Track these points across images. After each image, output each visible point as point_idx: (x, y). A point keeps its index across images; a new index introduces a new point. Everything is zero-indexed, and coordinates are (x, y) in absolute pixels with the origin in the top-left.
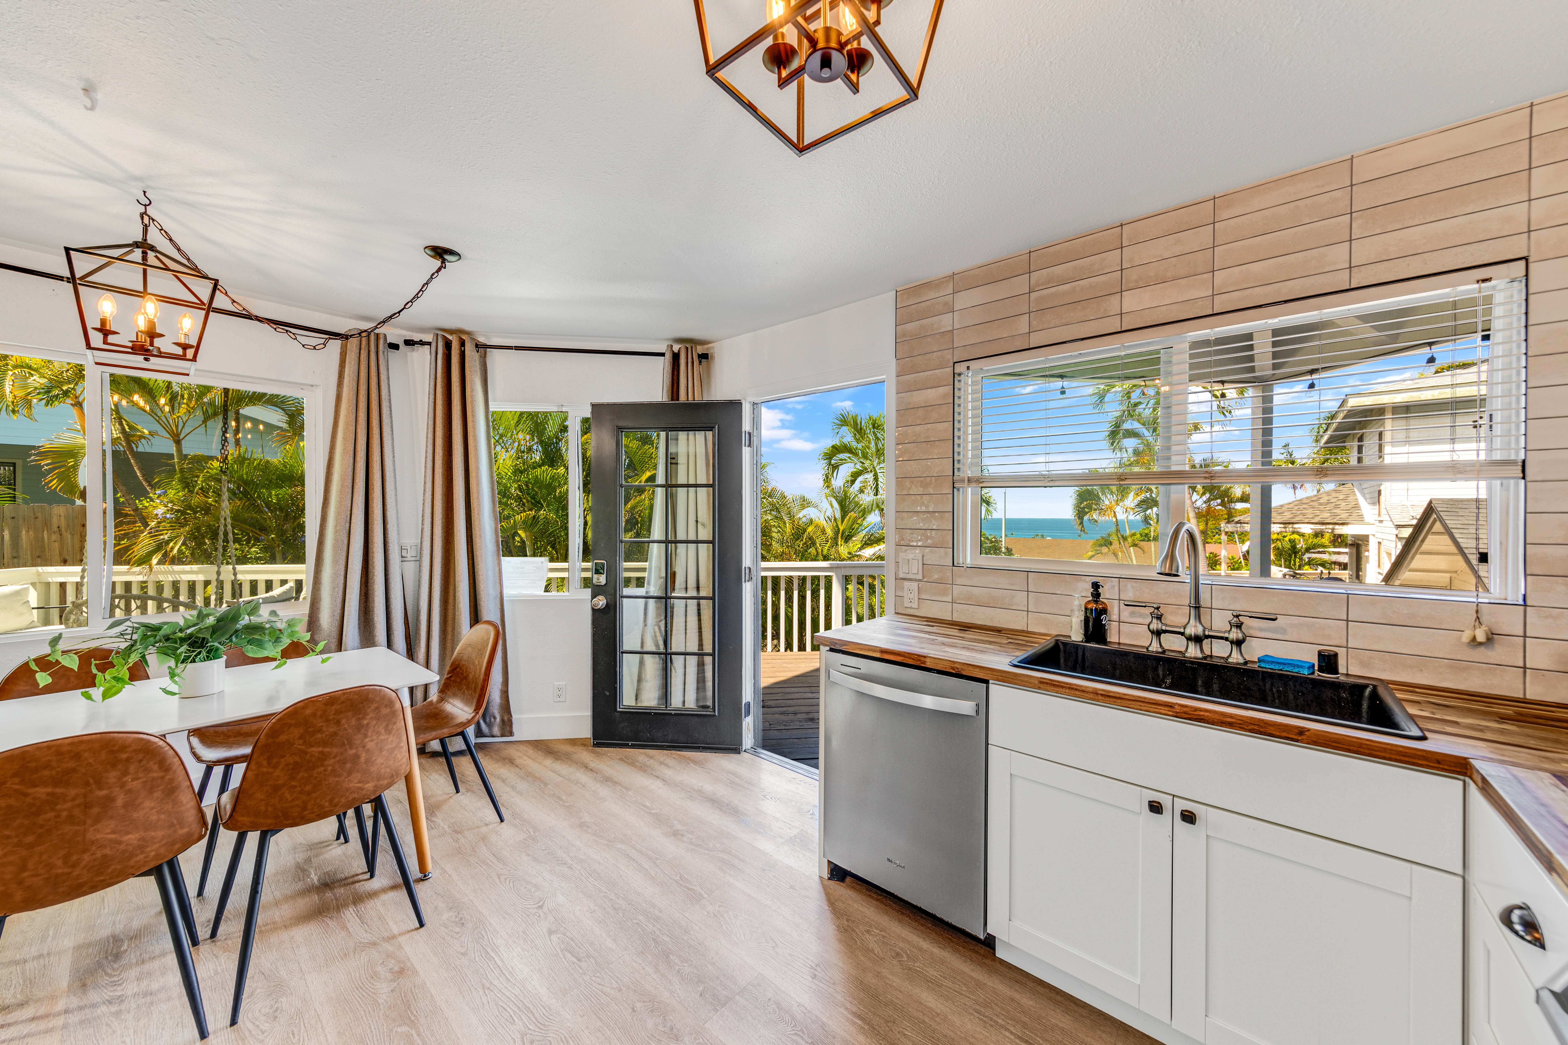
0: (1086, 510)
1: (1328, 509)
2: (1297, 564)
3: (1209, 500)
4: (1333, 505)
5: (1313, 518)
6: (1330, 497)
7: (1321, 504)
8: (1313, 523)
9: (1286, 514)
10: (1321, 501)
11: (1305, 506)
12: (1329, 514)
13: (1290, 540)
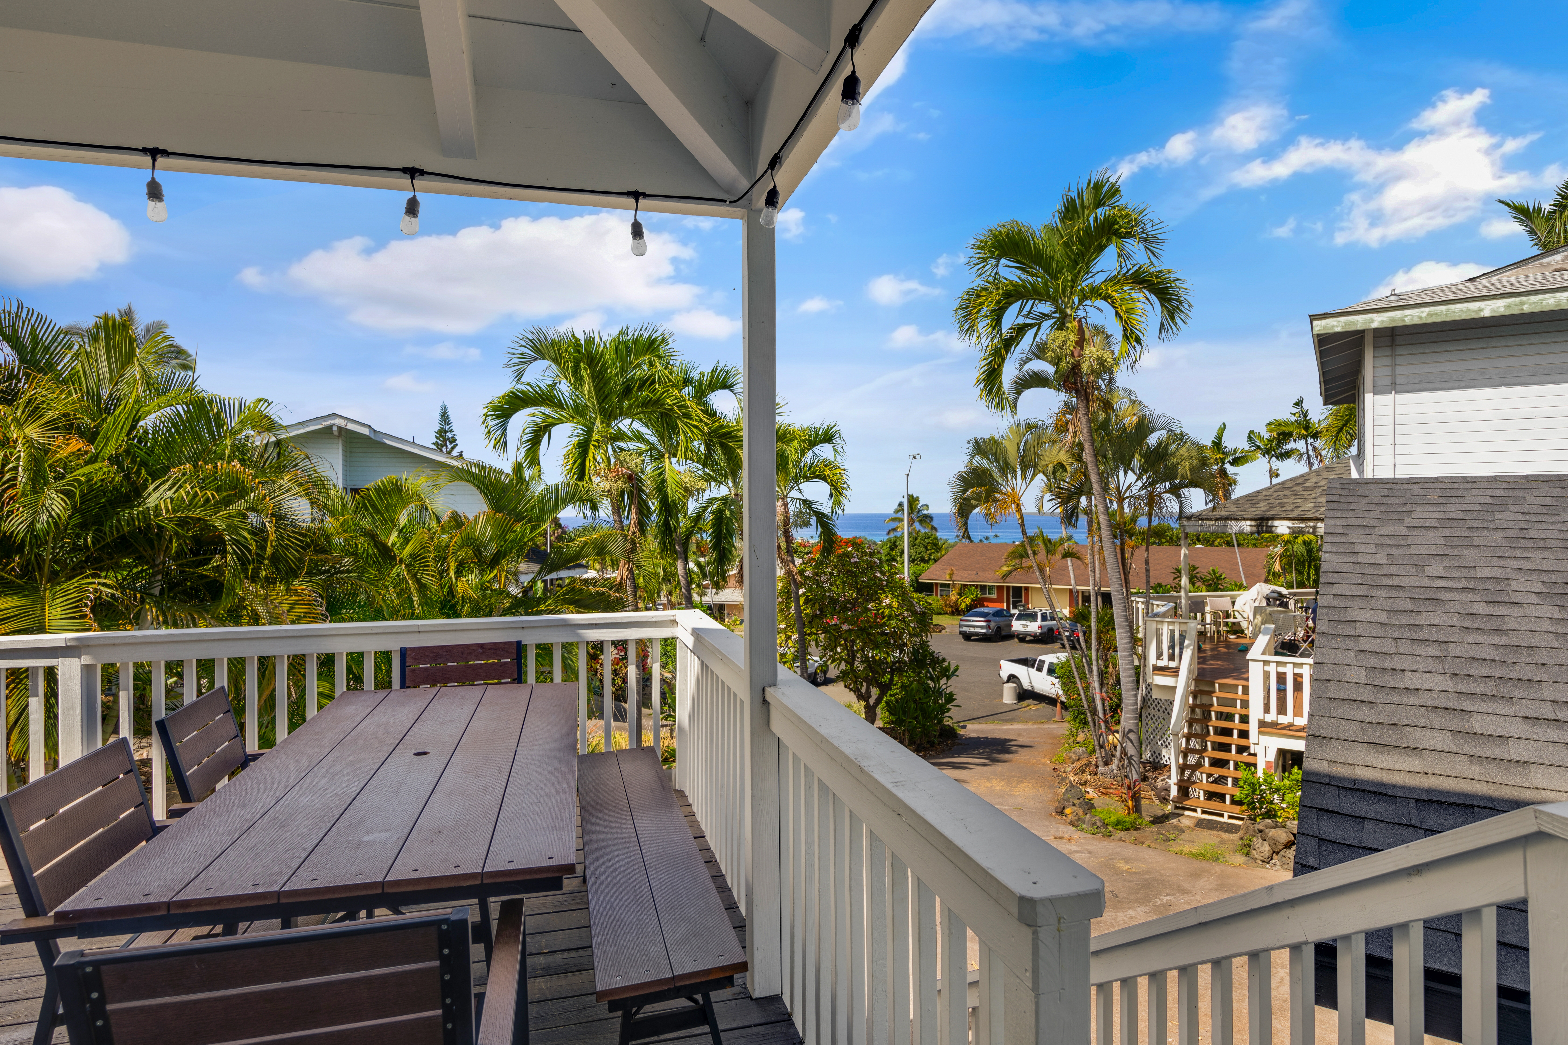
0: (973, 502)
1: (1313, 496)
2: (1312, 577)
3: (1152, 484)
4: (1320, 490)
5: (1292, 511)
6: (1320, 478)
7: (1306, 489)
8: (1290, 519)
9: (1261, 505)
10: (1307, 485)
11: (1286, 492)
12: (1312, 505)
13: (1304, 542)
